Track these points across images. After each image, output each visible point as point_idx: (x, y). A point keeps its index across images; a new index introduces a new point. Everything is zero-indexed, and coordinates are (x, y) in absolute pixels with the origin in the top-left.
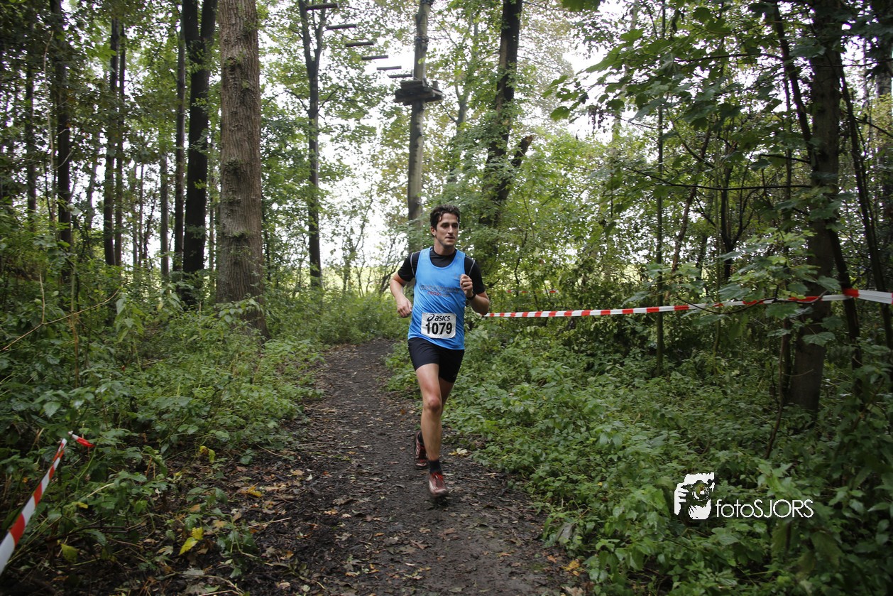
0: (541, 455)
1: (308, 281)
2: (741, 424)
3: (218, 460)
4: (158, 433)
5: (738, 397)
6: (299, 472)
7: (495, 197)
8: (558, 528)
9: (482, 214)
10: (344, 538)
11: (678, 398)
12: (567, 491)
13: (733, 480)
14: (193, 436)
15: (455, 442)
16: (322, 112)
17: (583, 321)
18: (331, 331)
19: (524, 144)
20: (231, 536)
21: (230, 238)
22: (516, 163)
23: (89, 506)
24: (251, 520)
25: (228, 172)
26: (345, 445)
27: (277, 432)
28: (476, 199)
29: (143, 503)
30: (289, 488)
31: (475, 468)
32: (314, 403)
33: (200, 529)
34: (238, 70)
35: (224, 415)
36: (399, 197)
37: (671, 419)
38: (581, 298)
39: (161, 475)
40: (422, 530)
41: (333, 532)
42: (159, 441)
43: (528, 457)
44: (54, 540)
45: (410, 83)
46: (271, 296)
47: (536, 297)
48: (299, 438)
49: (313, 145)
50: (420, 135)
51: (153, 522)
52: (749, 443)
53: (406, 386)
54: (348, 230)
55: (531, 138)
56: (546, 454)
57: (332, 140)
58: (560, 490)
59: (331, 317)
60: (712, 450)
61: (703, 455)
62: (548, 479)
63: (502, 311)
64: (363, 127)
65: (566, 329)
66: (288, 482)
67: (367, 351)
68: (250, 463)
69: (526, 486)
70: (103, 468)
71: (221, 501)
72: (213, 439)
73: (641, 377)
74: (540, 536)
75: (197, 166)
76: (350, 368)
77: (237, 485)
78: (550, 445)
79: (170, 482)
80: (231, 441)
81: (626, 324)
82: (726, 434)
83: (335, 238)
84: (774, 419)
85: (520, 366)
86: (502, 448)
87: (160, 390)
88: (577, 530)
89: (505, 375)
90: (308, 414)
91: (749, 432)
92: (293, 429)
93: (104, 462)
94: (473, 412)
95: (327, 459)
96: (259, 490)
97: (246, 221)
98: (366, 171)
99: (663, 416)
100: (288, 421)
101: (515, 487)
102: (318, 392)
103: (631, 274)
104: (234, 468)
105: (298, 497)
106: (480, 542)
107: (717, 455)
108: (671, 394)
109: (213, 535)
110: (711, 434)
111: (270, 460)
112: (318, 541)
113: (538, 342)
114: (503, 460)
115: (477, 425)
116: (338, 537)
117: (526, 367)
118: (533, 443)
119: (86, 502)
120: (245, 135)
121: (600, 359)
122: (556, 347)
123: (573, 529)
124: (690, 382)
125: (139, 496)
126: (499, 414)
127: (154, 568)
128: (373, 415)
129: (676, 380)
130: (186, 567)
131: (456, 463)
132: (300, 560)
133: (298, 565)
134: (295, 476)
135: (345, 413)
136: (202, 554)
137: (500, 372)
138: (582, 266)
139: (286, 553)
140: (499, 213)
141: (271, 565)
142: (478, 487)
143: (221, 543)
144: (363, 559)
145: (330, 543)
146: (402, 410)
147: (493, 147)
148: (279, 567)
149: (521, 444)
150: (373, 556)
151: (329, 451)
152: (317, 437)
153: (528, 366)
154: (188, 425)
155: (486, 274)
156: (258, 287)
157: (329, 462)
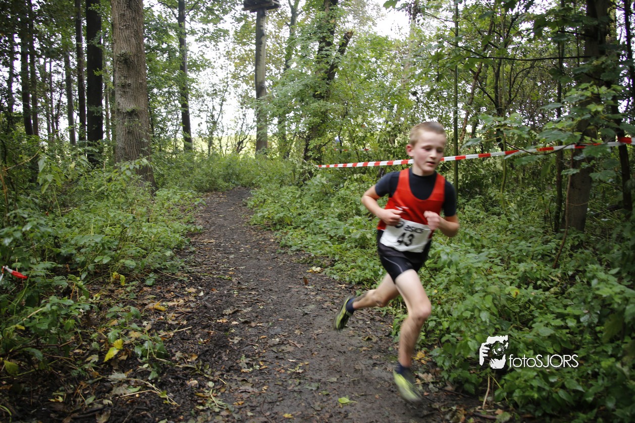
0: (379, 270)
1: (182, 145)
2: (530, 243)
3: (131, 284)
4: (78, 264)
6: (192, 290)
7: (325, 78)
9: (316, 91)
10: (236, 342)
14: (107, 265)
15: (310, 262)
18: (202, 183)
19: (347, 38)
20: (146, 345)
21: (124, 113)
23: (27, 328)
24: (159, 330)
25: (121, 62)
26: (225, 267)
27: (172, 259)
28: (312, 79)
29: (71, 322)
30: (186, 302)
31: (329, 281)
32: (196, 237)
33: (120, 341)
35: (130, 247)
36: (247, 83)
37: (478, 240)
39: (83, 297)
40: (297, 332)
41: (226, 337)
42: (79, 270)
43: (369, 271)
46: (157, 156)
47: (357, 153)
48: (189, 263)
49: (182, 42)
50: (264, 35)
51: (80, 336)
52: (539, 257)
53: (265, 221)
54: (211, 107)
55: (352, 33)
57: (196, 40)
59: (202, 172)
60: (513, 263)
63: (336, 163)
64: (220, 30)
66: (185, 298)
67: (230, 196)
68: (153, 284)
70: (36, 295)
71: (136, 317)
72: (123, 267)
74: (390, 334)
75: (94, 60)
76: (221, 209)
77: (146, 302)
79: (92, 303)
80: (136, 268)
82: (521, 250)
85: (351, 204)
86: (347, 265)
87: (77, 230)
89: (340, 211)
90: (193, 244)
91: (540, 248)
92: (183, 256)
93: (36, 289)
94: (320, 239)
95: (213, 278)
96: (163, 305)
97: (135, 99)
100: (179, 250)
102: (199, 227)
104: (141, 289)
105: (194, 310)
106: (344, 340)
107: (516, 267)
109: (129, 345)
110: (508, 251)
111: (169, 281)
112: (216, 345)
113: (363, 185)
114: (349, 275)
115: (326, 249)
116: (231, 340)
118: (371, 261)
119: (23, 325)
120: (132, 33)
125: (68, 316)
126: (342, 239)
127: (84, 374)
128: (243, 244)
129: (469, 211)
130: (110, 371)
131: (313, 278)
132: (204, 361)
133: (202, 365)
134: (190, 293)
135: (221, 243)
136: (123, 360)
137: (337, 208)
138: (393, 129)
139: (192, 356)
140: (329, 91)
141: (181, 366)
142: (334, 296)
143: (138, 351)
144: (253, 357)
145: (225, 346)
146: (264, 239)
147: (322, 40)
148: (187, 368)
149: (362, 262)
150: (261, 355)
151: (214, 272)
152: (202, 262)
153: (357, 203)
154: (102, 257)
155: (320, 136)
156: (147, 150)
157: (215, 280)
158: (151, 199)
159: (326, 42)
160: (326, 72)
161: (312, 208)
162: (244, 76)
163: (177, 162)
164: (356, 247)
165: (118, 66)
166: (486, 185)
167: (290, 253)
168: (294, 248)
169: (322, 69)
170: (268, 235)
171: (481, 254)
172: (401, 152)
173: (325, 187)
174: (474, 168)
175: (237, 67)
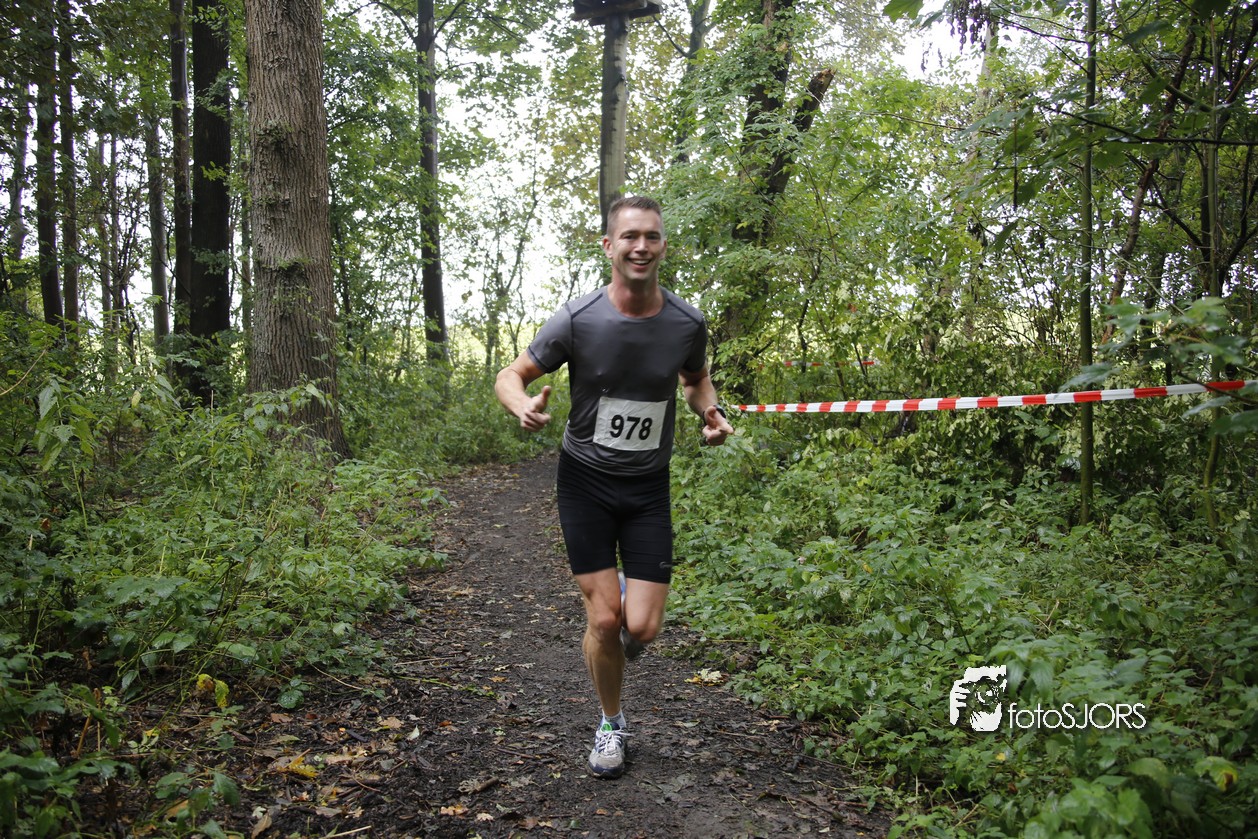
0: (868, 685)
1: (422, 350)
4: (118, 648)
6: (394, 723)
7: (762, 189)
9: (739, 221)
11: (1128, 568)
12: (927, 761)
14: (185, 654)
15: (696, 657)
18: (462, 440)
19: (818, 87)
21: (272, 272)
22: (803, 123)
24: (290, 832)
25: (267, 148)
26: (484, 663)
27: (352, 639)
28: (727, 192)
29: (54, 813)
30: (372, 756)
31: (739, 710)
32: (430, 578)
36: (583, 195)
37: (1133, 615)
38: (929, 375)
42: (120, 664)
43: (843, 688)
46: (355, 378)
47: (840, 374)
48: (397, 650)
49: (427, 100)
50: (622, 80)
54: (494, 256)
55: (830, 76)
57: (461, 93)
58: (911, 761)
59: (464, 415)
62: (886, 737)
63: (781, 401)
64: (517, 68)
65: (896, 433)
67: (528, 475)
68: (298, 705)
69: (841, 749)
72: (226, 661)
73: (1050, 524)
75: (211, 141)
76: (496, 509)
77: (269, 753)
78: (884, 664)
79: (123, 759)
80: (261, 662)
81: (1015, 422)
83: (471, 271)
85: (815, 504)
86: (789, 669)
87: (129, 561)
89: (787, 521)
90: (415, 599)
92: (388, 631)
94: (730, 596)
95: (451, 692)
96: (312, 763)
97: (301, 238)
98: (525, 149)
100: (377, 617)
101: (818, 752)
102: (437, 556)
104: (266, 717)
105: (388, 778)
107: (1239, 696)
108: (1111, 559)
111: (338, 697)
113: (848, 457)
114: (792, 694)
115: (739, 623)
117: (827, 506)
118: (850, 658)
120: (293, 79)
121: (968, 490)
122: (883, 467)
124: (1151, 536)
126: (780, 600)
128: (540, 601)
129: (1122, 531)
131: (700, 700)
134: (386, 732)
135: (487, 597)
137: (779, 515)
138: (928, 315)
140: (771, 219)
142: (746, 752)
147: (757, 94)
149: (827, 661)
151: (454, 677)
152: (432, 648)
153: (832, 503)
154: (172, 635)
155: (747, 333)
156: (327, 361)
157: (453, 698)
158: (327, 482)
159: (765, 101)
160: (766, 175)
161: (718, 513)
162: (576, 178)
163: (407, 388)
164: (817, 618)
165: (260, 158)
166: (1171, 462)
169: (754, 166)
171: (1125, 663)
172: (948, 373)
173: (750, 462)
174: (1139, 417)
175: (559, 155)
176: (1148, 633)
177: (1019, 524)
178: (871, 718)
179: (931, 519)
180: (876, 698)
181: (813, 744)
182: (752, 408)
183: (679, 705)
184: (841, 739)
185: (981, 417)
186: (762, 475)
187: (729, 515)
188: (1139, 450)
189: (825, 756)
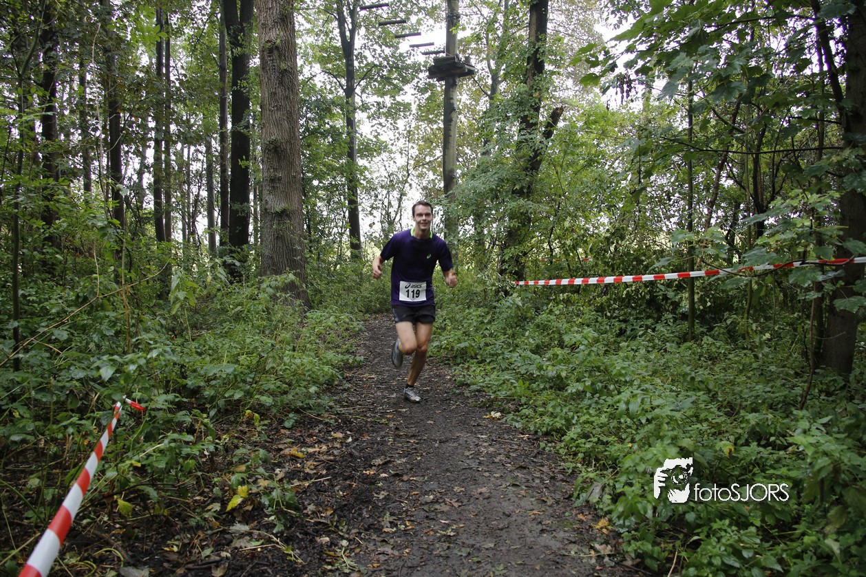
0: (573, 418)
1: (348, 254)
2: (772, 387)
3: (262, 423)
4: (206, 398)
5: (770, 360)
6: (339, 435)
7: (527, 168)
8: (588, 487)
9: (515, 185)
10: (381, 497)
11: (710, 362)
12: (598, 452)
13: (763, 442)
14: (239, 401)
15: (489, 406)
16: (358, 90)
17: (615, 288)
18: (371, 301)
19: (555, 115)
20: (274, 494)
21: (272, 213)
22: (548, 134)
23: (143, 466)
24: (293, 479)
25: (270, 151)
26: (383, 409)
27: (319, 398)
28: (508, 170)
29: (191, 462)
30: (329, 449)
31: (509, 430)
32: (355, 370)
33: (245, 488)
34: (276, 52)
35: (268, 381)
36: (435, 172)
37: (702, 382)
38: (613, 265)
39: (210, 438)
40: (456, 489)
41: (370, 491)
42: (208, 406)
43: (560, 419)
44: (111, 496)
45: (443, 59)
46: (313, 267)
47: (569, 266)
48: (340, 402)
49: (350, 122)
50: (454, 110)
51: (202, 481)
52: (780, 406)
53: (443, 353)
54: (386, 204)
55: (562, 109)
56: (578, 417)
57: (369, 118)
58: (591, 452)
59: (371, 288)
60: (742, 413)
61: (733, 418)
62: (579, 441)
63: (536, 279)
64: (399, 103)
65: (598, 296)
66: (329, 444)
68: (293, 426)
69: (558, 448)
70: (155, 431)
71: (265, 461)
72: (259, 404)
73: (673, 342)
74: (571, 496)
75: (240, 145)
76: (389, 336)
77: (280, 446)
78: (582, 408)
79: (217, 443)
80: (275, 406)
81: (658, 290)
82: (757, 397)
83: (375, 212)
84: (805, 382)
85: (553, 332)
86: (535, 411)
87: (208, 358)
88: (607, 490)
89: (537, 342)
90: (349, 380)
91: (780, 394)
92: (334, 394)
93: (156, 425)
94: (507, 377)
95: (367, 422)
96: (301, 452)
97: (287, 197)
98: (403, 146)
99: (693, 379)
100: (329, 387)
101: (547, 449)
102: (358, 358)
103: (663, 241)
104: (278, 431)
105: (338, 458)
106: (512, 501)
107: (746, 418)
108: (702, 359)
109: (258, 493)
110: (741, 397)
111: (313, 423)
112: (356, 499)
113: (571, 308)
114: (536, 423)
115: (511, 390)
116: (375, 495)
117: (559, 333)
118: (565, 406)
119: (139, 461)
120: (284, 115)
121: (633, 325)
122: (589, 313)
123: (603, 489)
124: (721, 346)
125: (188, 456)
126: (532, 379)
127: (203, 523)
129: (708, 344)
130: (232, 522)
131: (490, 426)
132: (340, 517)
133: (337, 522)
134: (336, 439)
135: (384, 379)
136: (247, 511)
137: (534, 338)
139: (327, 510)
140: (531, 184)
141: (312, 521)
142: (511, 449)
143: (265, 500)
144: (398, 516)
145: (369, 502)
146: (439, 376)
148: (320, 523)
149: (554, 407)
150: (409, 513)
151: (368, 415)
152: (357, 402)
153: (561, 332)
154: (234, 391)
155: (520, 243)
156: (301, 260)
157: (368, 425)
158: (301, 322)
159: (528, 124)
160: (529, 161)
161: (503, 337)
162: (430, 162)
163: (341, 274)
165: (267, 155)
167: (467, 394)
168: (473, 387)
170: (446, 371)
173: (520, 310)
175: (421, 150)
176: (709, 391)
177: (657, 341)
178: (573, 433)
179: (612, 340)
180: (576, 424)
181: (544, 445)
182: (522, 283)
183: (480, 428)
184: (558, 443)
185: (640, 287)
186: (526, 318)
187: (509, 338)
188: (720, 304)
189: (550, 451)
